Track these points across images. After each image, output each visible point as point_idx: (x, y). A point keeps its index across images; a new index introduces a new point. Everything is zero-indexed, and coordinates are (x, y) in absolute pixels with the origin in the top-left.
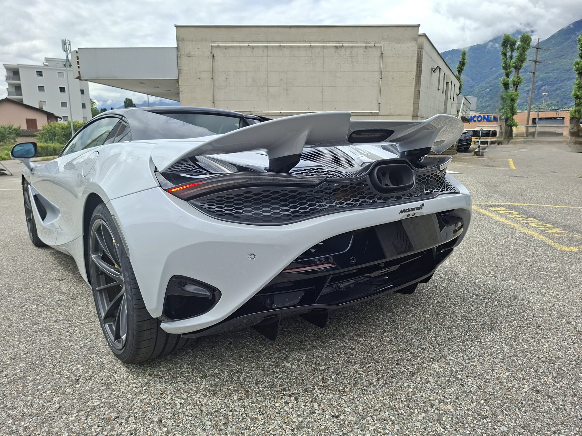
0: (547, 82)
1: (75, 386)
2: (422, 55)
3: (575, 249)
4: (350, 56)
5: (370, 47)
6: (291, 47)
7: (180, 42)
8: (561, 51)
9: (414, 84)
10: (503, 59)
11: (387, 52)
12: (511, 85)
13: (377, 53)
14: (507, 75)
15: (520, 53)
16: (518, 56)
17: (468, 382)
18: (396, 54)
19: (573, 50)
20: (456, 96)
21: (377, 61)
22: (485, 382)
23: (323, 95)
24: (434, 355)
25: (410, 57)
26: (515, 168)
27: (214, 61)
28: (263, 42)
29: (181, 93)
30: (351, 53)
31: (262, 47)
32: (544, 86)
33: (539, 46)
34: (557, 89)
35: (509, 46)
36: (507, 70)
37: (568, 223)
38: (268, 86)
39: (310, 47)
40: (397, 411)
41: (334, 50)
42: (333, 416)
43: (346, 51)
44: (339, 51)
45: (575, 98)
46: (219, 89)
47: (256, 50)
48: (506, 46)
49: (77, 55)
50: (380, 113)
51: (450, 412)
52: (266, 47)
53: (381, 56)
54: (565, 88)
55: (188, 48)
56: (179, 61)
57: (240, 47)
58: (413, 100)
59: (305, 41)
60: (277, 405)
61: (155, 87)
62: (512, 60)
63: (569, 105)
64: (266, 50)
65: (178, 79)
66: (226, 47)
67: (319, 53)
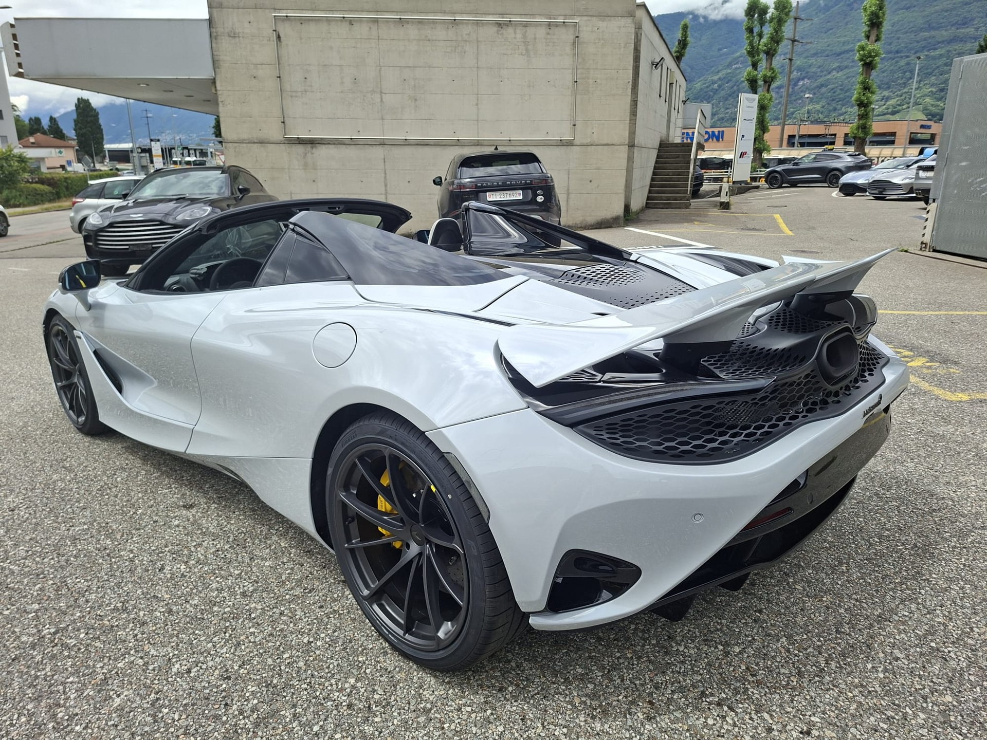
0: (807, 72)
1: (373, 720)
2: (640, 40)
3: (965, 397)
4: (523, 40)
5: (557, 25)
6: (419, 22)
7: (215, 11)
8: (828, 22)
9: (629, 91)
10: (748, 38)
11: (585, 35)
12: (760, 83)
13: (567, 36)
14: (755, 65)
15: (775, 29)
16: (771, 34)
17: (949, 652)
18: (599, 40)
19: (847, 20)
20: (681, 104)
21: (568, 49)
22: (973, 650)
23: (478, 109)
24: (880, 611)
25: (622, 45)
26: (790, 233)
27: (281, 45)
28: (369, 11)
29: (221, 105)
30: (524, 36)
31: (368, 22)
32: (803, 79)
33: (799, 14)
34: (822, 86)
35: (756, 15)
36: (754, 57)
37: (929, 346)
38: (381, 92)
39: (452, 23)
40: (884, 714)
41: (495, 29)
42: (801, 733)
43: (515, 33)
44: (504, 32)
45: (858, 105)
46: (292, 97)
47: (356, 26)
48: (753, 16)
49: (13, 31)
50: (576, 142)
51: (954, 706)
52: (376, 21)
53: (574, 43)
54: (833, 84)
55: (231, 20)
56: (214, 45)
57: (328, 20)
58: (628, 119)
59: (444, 13)
60: (710, 722)
61: (165, 91)
62: (762, 40)
63: (840, 112)
64: (374, 27)
65: (215, 79)
66: (302, 21)
67: (469, 34)
